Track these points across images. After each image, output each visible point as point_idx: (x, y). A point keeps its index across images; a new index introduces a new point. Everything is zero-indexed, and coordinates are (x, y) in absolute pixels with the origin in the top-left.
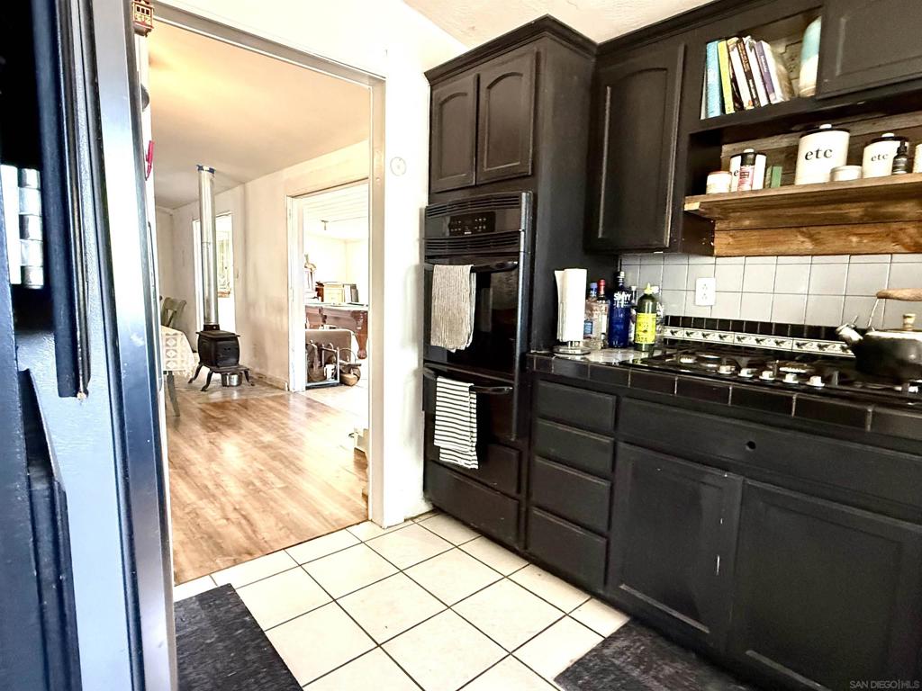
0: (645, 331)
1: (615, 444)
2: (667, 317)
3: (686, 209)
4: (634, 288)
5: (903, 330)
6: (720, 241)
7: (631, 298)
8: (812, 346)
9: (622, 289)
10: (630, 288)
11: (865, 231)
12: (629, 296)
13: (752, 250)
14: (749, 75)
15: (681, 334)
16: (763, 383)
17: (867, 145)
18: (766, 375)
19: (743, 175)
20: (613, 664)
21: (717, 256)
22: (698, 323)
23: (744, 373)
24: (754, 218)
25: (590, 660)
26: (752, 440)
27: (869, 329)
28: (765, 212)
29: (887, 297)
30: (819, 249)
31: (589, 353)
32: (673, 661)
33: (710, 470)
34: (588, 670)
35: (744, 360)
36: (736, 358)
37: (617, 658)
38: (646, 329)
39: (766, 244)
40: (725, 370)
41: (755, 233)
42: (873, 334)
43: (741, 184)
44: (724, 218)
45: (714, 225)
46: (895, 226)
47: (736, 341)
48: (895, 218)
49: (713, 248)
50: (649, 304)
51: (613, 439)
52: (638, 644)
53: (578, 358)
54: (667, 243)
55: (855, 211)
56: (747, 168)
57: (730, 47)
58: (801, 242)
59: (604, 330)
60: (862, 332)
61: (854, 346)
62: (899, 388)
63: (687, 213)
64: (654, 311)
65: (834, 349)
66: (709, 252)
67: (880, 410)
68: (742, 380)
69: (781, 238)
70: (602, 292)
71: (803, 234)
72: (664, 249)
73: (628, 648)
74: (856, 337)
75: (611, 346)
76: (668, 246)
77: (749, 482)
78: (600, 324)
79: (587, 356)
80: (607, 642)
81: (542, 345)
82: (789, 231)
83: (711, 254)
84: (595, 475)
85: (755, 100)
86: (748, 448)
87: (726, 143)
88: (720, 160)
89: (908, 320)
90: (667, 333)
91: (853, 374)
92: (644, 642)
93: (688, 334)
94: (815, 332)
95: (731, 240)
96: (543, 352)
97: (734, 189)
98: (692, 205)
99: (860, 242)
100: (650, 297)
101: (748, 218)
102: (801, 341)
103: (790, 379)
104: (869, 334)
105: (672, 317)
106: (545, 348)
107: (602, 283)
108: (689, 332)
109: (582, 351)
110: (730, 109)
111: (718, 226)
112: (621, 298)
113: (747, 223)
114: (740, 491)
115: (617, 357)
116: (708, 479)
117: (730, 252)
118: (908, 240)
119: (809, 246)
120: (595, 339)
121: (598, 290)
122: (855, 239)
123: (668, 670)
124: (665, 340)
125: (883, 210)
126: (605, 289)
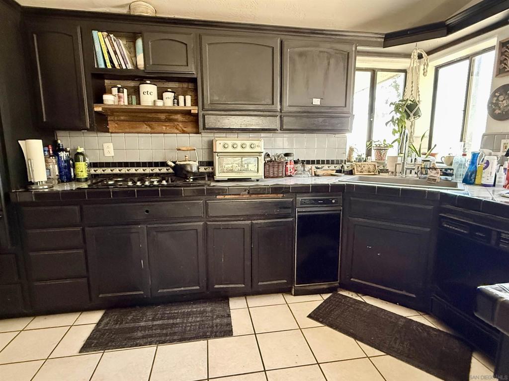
0: (82, 171)
1: (83, 230)
2: (91, 163)
3: (95, 110)
4: (68, 149)
5: (186, 161)
6: (111, 126)
7: (69, 154)
8: (156, 170)
9: (63, 150)
10: (66, 149)
11: (167, 125)
12: (68, 153)
13: (127, 130)
14: (116, 53)
15: (100, 171)
16: (146, 186)
17: (163, 92)
18: (147, 183)
19: (119, 97)
20: (106, 329)
21: (111, 133)
22: (108, 165)
23: (139, 183)
24: (126, 116)
25: (94, 335)
26: (147, 209)
27: (176, 162)
28: (130, 114)
29: (180, 150)
30: (153, 131)
31: (53, 187)
32: (131, 313)
33: (133, 226)
34: (95, 339)
35: (136, 179)
36: (133, 178)
37: (107, 326)
38: (82, 169)
39: (132, 128)
40: (130, 184)
41: (127, 123)
42: (178, 163)
43: (119, 101)
44: (112, 115)
45: (107, 117)
46: (176, 123)
47: (127, 171)
48: (176, 120)
49: (108, 129)
50: (81, 157)
51: (81, 228)
52: (113, 317)
53: (46, 190)
54: (88, 126)
55: (163, 116)
56: (121, 94)
57: (104, 36)
58: (145, 128)
59: (57, 173)
60: (174, 162)
61: (173, 168)
62: (188, 181)
63: (96, 112)
64: (84, 161)
65: (164, 170)
66: (107, 131)
67: (185, 188)
68: (138, 187)
69: (138, 125)
70: (51, 152)
71: (146, 124)
72: (88, 130)
73: (110, 320)
74: (173, 165)
75: (63, 182)
76: (89, 128)
77: (149, 226)
78: (54, 170)
79: (52, 189)
80: (98, 324)
81: (19, 187)
82: (141, 122)
83: (108, 132)
84: (73, 249)
85: (120, 65)
86: (146, 213)
87: (107, 79)
88: (105, 86)
89: (187, 157)
90: (92, 171)
91: (174, 178)
92: (115, 315)
93: (103, 171)
94: (156, 164)
95: (116, 125)
96: (20, 190)
97: (116, 103)
98: (98, 108)
99: (166, 129)
100: (81, 154)
101: (123, 116)
102: (152, 168)
103: (156, 183)
104: (177, 163)
105: (93, 163)
106: (21, 187)
107: (50, 147)
108: (104, 169)
109: (48, 186)
110: (109, 66)
111: (109, 118)
112: (63, 155)
113: (122, 118)
114: (146, 231)
115: (67, 187)
116: (133, 230)
117: (117, 131)
118: (180, 129)
119: (149, 129)
120: (52, 179)
121: (49, 151)
122: (164, 127)
123: (129, 318)
124: (92, 175)
125: (171, 117)
126: (52, 151)
